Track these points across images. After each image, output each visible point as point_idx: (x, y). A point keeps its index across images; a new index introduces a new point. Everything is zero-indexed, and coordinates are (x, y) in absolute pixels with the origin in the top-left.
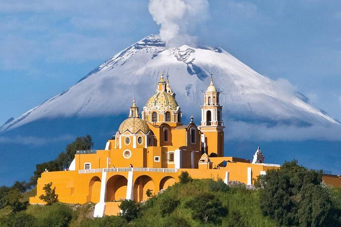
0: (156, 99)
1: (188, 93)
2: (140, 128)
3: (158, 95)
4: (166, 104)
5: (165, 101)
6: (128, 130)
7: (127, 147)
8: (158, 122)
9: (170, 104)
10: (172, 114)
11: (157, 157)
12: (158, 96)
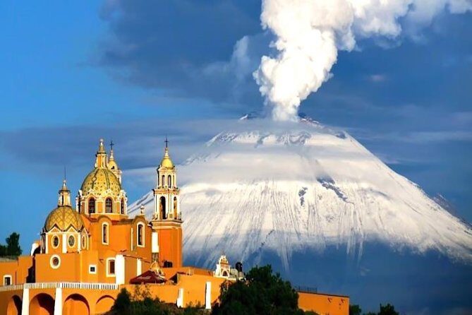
0: (94, 179)
1: (302, 201)
2: (71, 223)
3: (97, 172)
4: (106, 185)
5: (105, 182)
6: (56, 225)
7: (55, 252)
8: (96, 213)
9: (111, 186)
10: (115, 202)
11: (93, 266)
12: (96, 174)
